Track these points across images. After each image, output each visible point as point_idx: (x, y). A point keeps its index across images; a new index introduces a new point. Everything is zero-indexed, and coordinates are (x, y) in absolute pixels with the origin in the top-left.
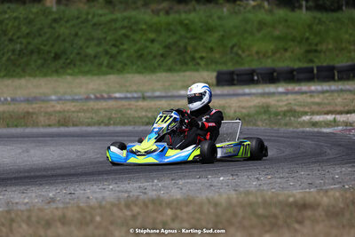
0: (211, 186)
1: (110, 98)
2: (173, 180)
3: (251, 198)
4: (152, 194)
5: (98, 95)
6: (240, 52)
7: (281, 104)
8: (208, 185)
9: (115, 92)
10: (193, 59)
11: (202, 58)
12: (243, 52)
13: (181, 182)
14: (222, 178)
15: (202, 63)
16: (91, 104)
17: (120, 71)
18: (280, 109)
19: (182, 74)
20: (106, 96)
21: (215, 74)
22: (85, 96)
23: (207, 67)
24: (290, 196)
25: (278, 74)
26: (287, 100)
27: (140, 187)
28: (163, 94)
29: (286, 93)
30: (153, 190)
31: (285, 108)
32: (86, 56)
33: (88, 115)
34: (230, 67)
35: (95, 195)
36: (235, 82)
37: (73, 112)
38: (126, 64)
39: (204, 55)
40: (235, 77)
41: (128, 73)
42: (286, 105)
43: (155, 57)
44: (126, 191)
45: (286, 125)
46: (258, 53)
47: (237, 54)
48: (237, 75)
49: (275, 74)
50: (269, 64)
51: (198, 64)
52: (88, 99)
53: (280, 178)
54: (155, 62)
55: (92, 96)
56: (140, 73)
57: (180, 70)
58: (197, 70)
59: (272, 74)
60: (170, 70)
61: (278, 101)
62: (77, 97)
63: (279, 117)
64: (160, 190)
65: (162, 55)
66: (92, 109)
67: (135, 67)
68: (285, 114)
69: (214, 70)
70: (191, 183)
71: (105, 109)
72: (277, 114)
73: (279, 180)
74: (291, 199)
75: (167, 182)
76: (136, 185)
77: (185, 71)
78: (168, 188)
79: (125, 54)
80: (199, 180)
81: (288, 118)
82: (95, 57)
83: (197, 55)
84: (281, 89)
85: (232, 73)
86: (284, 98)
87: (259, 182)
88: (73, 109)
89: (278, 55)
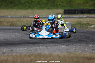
0: (59, 49)
1: (28, 17)
2: (46, 46)
3: (72, 55)
4: (39, 52)
5: (24, 16)
6: (72, 3)
7: (84, 21)
8: (58, 49)
9: (30, 15)
10: (57, 5)
11: (59, 5)
12: (73, 3)
13: (49, 47)
14: (63, 47)
15: (59, 6)
16: (22, 19)
17: (32, 8)
18: (84, 23)
19: (52, 10)
20: (27, 16)
21: (63, 10)
22: (20, 16)
23: (61, 8)
24: (85, 55)
25: (84, 11)
26: (87, 20)
27: (35, 49)
28: (46, 17)
29: (87, 17)
30: (40, 50)
31: (86, 23)
32: (21, 3)
33: (20, 23)
34: (68, 8)
35: (20, 51)
36: (70, 13)
37: (16, 22)
38: (34, 6)
39: (60, 4)
40: (70, 12)
41: (35, 9)
42: (86, 22)
43: (44, 4)
44: (30, 50)
45: (86, 28)
46: (78, 4)
47: (71, 4)
48: (71, 11)
49: (83, 11)
50: (81, 7)
51: (58, 7)
52: (21, 17)
53: (83, 47)
54: (44, 6)
55: (22, 16)
56: (38, 9)
57: (52, 9)
58: (57, 9)
59: (82, 11)
60: (49, 8)
61: (84, 20)
62: (17, 17)
63: (84, 26)
64: (42, 50)
65: (46, 4)
66: (22, 21)
67: (37, 7)
68: (86, 24)
69: (63, 9)
70: (53, 48)
71: (26, 21)
72: (83, 25)
73: (82, 48)
74: (86, 56)
75: (44, 47)
76: (34, 48)
77: (53, 9)
78: (44, 49)
79: (34, 3)
80: (55, 47)
81: (87, 26)
82: (24, 3)
83: (58, 4)
84: (85, 16)
85: (69, 10)
86: (86, 19)
87: (76, 48)
88: (16, 21)
89: (85, 4)
